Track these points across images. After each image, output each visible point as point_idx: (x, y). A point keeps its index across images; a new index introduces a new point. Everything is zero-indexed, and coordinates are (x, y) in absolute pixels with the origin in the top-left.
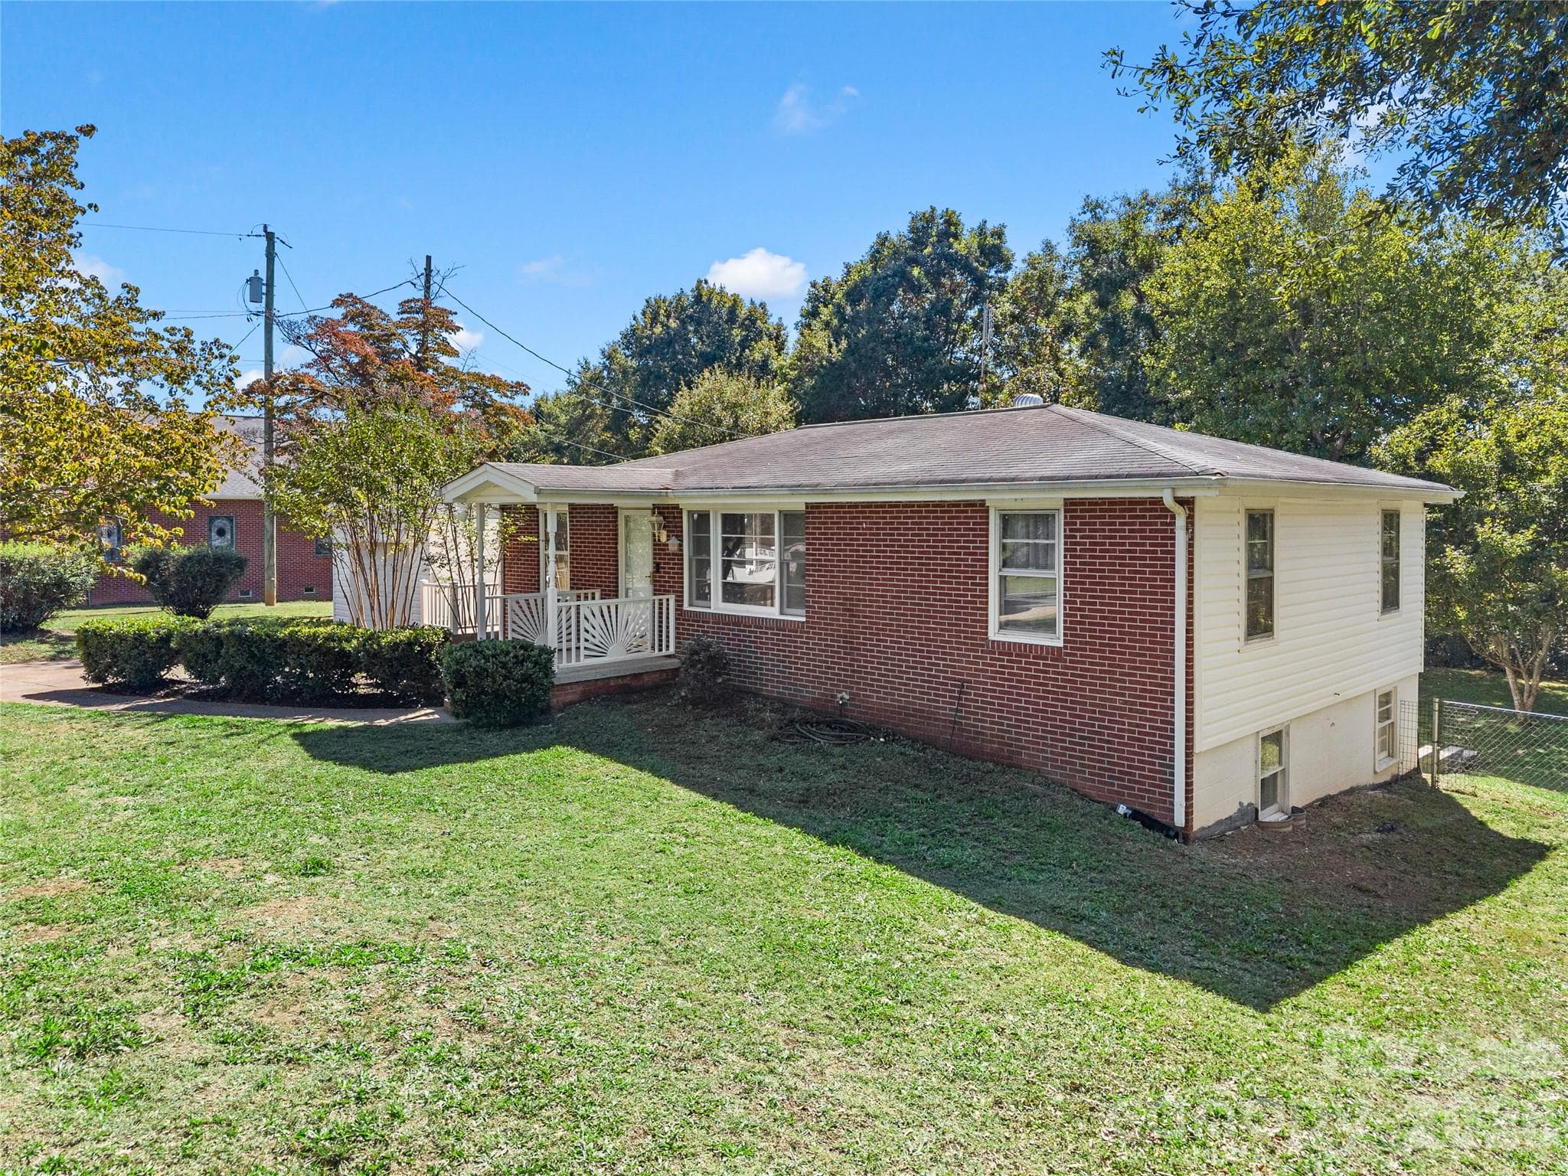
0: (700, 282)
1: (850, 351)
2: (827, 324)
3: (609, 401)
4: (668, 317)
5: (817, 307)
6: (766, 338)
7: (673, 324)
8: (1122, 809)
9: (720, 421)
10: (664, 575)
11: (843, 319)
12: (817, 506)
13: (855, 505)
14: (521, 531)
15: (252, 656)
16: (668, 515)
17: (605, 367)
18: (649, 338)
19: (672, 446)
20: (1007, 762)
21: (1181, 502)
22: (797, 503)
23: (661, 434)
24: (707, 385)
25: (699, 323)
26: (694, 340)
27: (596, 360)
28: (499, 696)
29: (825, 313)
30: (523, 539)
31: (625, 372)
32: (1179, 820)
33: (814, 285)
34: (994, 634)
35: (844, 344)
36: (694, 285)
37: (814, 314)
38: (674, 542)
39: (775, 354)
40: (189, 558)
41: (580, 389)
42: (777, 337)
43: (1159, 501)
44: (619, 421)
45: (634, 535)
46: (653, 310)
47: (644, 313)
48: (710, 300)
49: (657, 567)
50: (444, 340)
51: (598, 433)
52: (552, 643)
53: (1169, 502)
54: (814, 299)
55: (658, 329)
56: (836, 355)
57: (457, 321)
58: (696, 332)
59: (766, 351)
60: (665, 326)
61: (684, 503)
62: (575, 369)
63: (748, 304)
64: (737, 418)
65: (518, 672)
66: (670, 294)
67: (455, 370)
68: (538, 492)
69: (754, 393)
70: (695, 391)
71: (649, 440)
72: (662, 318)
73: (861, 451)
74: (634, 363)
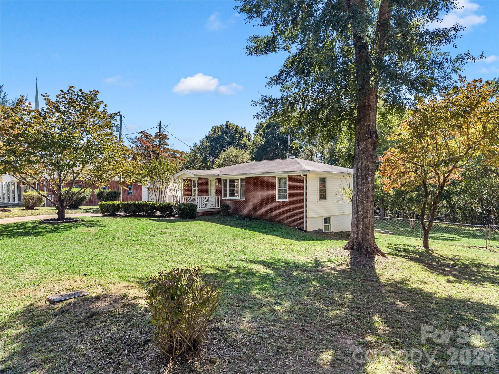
0: (227, 122)
1: (266, 142)
2: (261, 134)
3: (202, 155)
4: (218, 131)
5: (258, 129)
6: (245, 137)
7: (220, 133)
8: (296, 228)
9: (232, 160)
10: (218, 192)
11: (265, 133)
12: (247, 177)
13: (254, 177)
14: (189, 184)
15: (137, 207)
16: (219, 180)
17: (201, 145)
18: (213, 137)
19: (219, 166)
20: (279, 222)
21: (305, 175)
22: (243, 177)
23: (217, 163)
24: (229, 151)
25: (227, 133)
26: (226, 137)
27: (198, 143)
28: (187, 213)
29: (260, 131)
30: (189, 185)
31: (206, 147)
32: (305, 229)
33: (258, 123)
34: (277, 200)
35: (265, 140)
36: (225, 122)
37: (257, 131)
38: (220, 185)
39: (248, 142)
40: (109, 192)
41: (194, 151)
42: (249, 137)
43: (301, 175)
44: (205, 160)
45: (212, 185)
46: (214, 130)
47: (212, 130)
48: (230, 127)
49: (216, 191)
50: (165, 142)
51: (199, 163)
52: (196, 204)
53: (302, 175)
54: (258, 127)
55: (216, 135)
56: (263, 143)
57: (168, 137)
58: (226, 135)
59: (245, 141)
60: (217, 134)
61: (222, 178)
62: (192, 145)
63: (240, 128)
64: (236, 159)
65: (191, 208)
66: (219, 125)
67: (168, 149)
68: (194, 175)
69: (241, 153)
70: (225, 152)
71: (213, 165)
72: (217, 132)
73: (257, 167)
74: (208, 144)
